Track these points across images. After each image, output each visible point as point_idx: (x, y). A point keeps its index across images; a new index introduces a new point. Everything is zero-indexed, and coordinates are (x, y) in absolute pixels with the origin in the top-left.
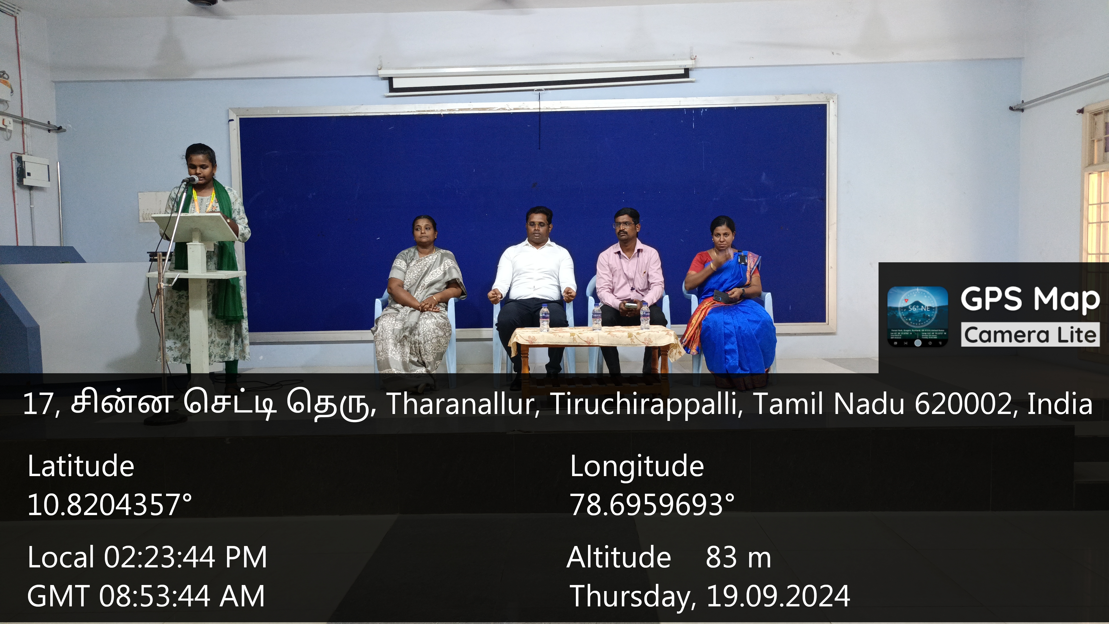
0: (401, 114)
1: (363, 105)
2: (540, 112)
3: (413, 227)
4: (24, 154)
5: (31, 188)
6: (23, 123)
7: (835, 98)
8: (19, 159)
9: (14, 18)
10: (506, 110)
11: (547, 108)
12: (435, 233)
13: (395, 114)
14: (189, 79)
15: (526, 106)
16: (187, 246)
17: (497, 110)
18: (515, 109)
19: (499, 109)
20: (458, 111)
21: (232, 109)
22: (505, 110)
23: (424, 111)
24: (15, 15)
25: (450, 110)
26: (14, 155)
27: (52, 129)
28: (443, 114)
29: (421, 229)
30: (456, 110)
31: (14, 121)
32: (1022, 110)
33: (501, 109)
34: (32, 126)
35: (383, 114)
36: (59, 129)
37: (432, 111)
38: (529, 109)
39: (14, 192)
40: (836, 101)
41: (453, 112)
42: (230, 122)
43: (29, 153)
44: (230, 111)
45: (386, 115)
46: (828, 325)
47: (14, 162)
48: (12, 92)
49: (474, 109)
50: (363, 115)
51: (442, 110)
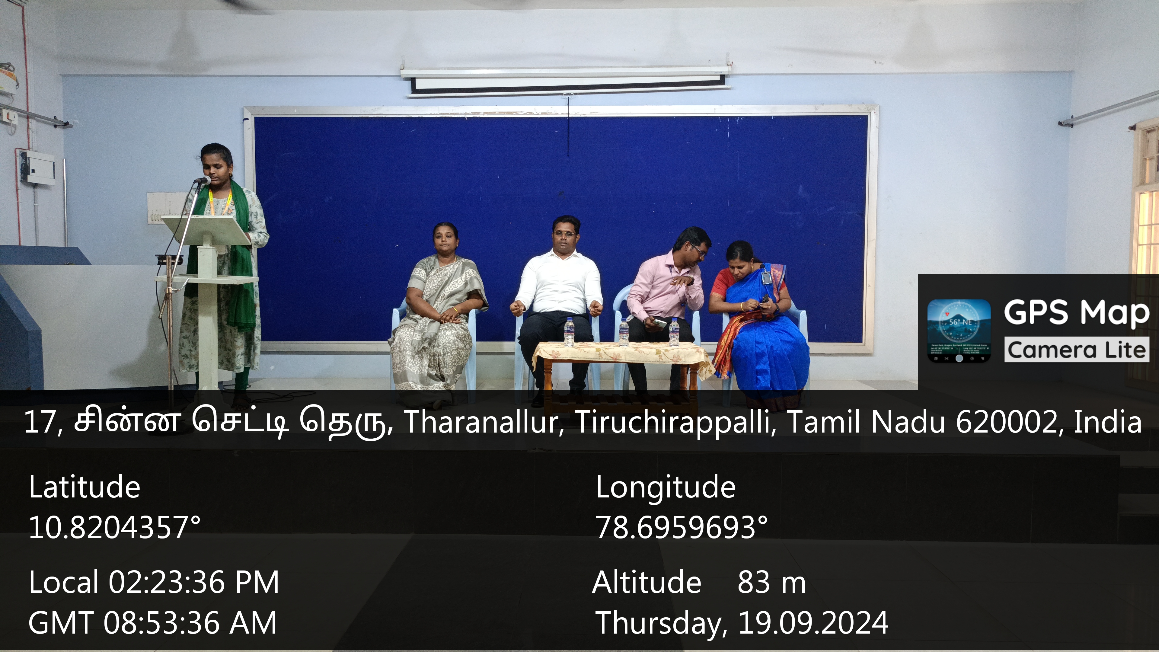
0: (424, 116)
1: (383, 106)
2: (568, 117)
3: (434, 234)
4: (29, 150)
5: (35, 186)
6: (28, 118)
7: (877, 108)
8: (24, 155)
9: (21, 8)
10: (534, 114)
11: (576, 114)
12: (457, 241)
13: (418, 117)
14: (201, 76)
15: (555, 111)
16: (197, 249)
17: (524, 114)
18: (542, 114)
19: (526, 114)
20: (483, 114)
21: (246, 107)
22: (532, 114)
23: (448, 114)
24: (23, 4)
25: (475, 113)
26: (18, 151)
27: (58, 124)
28: (467, 117)
29: (442, 236)
30: (481, 113)
31: (19, 115)
32: (1072, 126)
33: (528, 114)
34: (37, 121)
35: (404, 116)
36: (66, 124)
37: (456, 114)
38: (557, 114)
39: (17, 189)
40: (877, 112)
41: (477, 116)
42: (244, 121)
43: (34, 149)
44: (245, 109)
45: (408, 117)
46: (865, 345)
47: (18, 158)
48: (18, 85)
49: (500, 113)
50: (384, 116)
51: (466, 114)
